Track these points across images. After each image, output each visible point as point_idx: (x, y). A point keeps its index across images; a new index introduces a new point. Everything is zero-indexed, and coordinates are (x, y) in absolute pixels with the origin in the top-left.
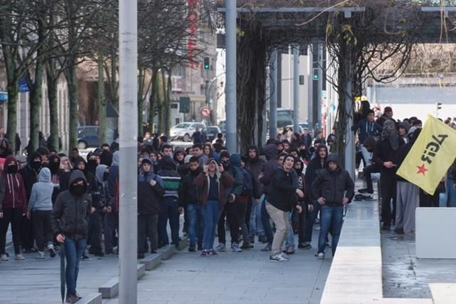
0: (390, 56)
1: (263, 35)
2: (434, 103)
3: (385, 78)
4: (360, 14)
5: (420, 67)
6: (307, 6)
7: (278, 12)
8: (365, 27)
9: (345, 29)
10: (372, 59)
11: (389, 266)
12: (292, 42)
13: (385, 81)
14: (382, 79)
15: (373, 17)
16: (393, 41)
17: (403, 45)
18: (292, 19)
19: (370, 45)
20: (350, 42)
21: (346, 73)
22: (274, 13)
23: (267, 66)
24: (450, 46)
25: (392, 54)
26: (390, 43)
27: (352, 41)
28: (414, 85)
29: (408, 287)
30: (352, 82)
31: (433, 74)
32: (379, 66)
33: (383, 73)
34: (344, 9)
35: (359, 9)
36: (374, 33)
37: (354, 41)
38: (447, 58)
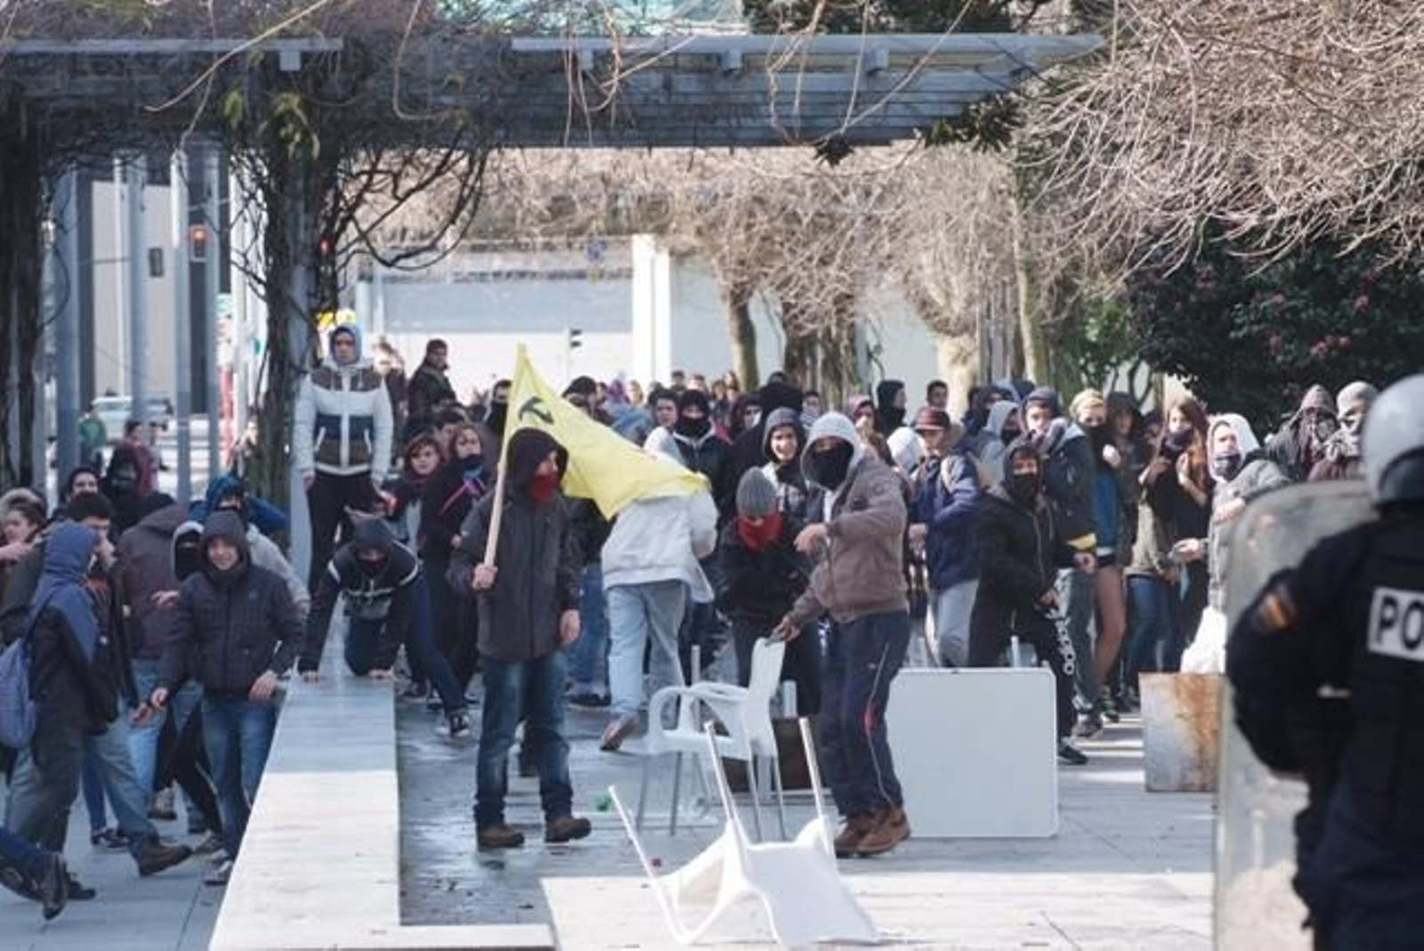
0: (420, 187)
1: (29, 123)
2: (558, 330)
3: (407, 256)
4: (326, 60)
5: (513, 220)
6: (163, 35)
7: (74, 56)
8: (344, 99)
9: (281, 108)
10: (368, 196)
11: (423, 828)
12: (121, 145)
13: (411, 262)
14: (399, 258)
15: (367, 70)
16: (431, 144)
17: (460, 153)
18: (119, 74)
19: (362, 154)
20: (298, 145)
21: (289, 240)
22: (61, 55)
23: (46, 219)
24: (600, 155)
25: (428, 182)
26: (419, 146)
27: (306, 144)
28: (497, 274)
29: (477, 890)
30: (309, 269)
31: (555, 240)
32: (389, 218)
33: (403, 238)
34: (279, 45)
35: (323, 44)
36: (370, 116)
37: (311, 145)
38: (594, 193)
